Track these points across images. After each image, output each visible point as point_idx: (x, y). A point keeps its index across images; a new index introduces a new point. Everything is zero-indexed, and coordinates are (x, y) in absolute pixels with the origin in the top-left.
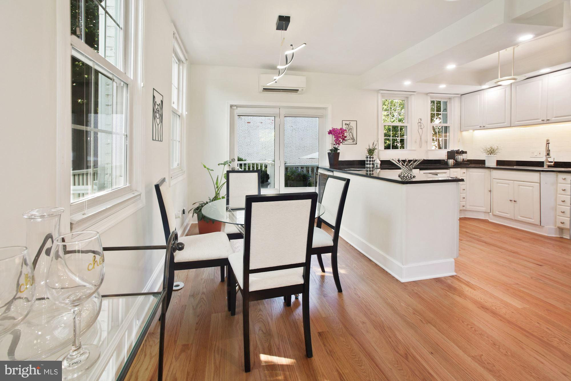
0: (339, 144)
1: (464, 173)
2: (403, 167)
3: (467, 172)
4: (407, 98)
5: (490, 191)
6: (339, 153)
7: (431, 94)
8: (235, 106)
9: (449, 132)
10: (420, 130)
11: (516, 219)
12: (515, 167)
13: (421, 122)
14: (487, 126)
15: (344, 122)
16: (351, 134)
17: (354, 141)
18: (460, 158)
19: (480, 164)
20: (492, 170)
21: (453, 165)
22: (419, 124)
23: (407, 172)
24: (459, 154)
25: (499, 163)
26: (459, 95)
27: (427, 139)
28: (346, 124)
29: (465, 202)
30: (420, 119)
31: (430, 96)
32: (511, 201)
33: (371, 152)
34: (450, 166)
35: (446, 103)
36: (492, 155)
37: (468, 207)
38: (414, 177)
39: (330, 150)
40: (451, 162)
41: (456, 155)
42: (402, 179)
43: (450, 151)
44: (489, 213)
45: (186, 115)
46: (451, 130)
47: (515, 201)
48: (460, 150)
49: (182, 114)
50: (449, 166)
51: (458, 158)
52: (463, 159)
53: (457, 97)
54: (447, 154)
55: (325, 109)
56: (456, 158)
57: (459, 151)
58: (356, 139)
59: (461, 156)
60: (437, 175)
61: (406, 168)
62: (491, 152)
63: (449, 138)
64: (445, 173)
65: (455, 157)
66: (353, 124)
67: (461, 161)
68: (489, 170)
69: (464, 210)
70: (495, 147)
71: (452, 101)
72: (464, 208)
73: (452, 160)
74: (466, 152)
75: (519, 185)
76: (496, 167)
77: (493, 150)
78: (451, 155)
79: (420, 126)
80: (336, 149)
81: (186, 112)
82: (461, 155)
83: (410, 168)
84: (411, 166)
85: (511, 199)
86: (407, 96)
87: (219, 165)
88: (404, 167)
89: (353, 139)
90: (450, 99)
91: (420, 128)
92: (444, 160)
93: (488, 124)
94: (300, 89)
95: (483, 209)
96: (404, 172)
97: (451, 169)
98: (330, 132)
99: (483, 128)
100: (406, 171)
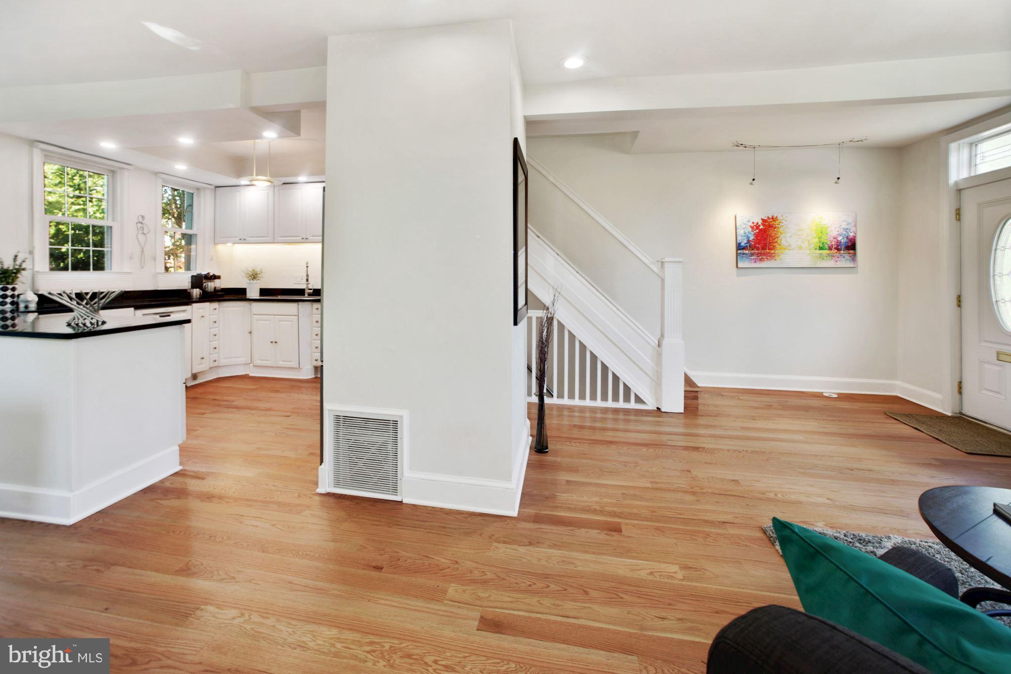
1: (215, 309)
2: (78, 308)
3: (219, 308)
4: (112, 172)
5: (250, 333)
7: (164, 176)
9: (196, 244)
10: (141, 237)
11: (278, 365)
12: (279, 297)
13: (144, 222)
14: (249, 239)
18: (211, 285)
19: (238, 294)
20: (252, 302)
21: (199, 298)
22: (139, 225)
23: (88, 316)
24: (209, 281)
25: (264, 292)
26: (213, 187)
27: (156, 254)
29: (217, 354)
30: (140, 217)
31: (162, 178)
32: (271, 342)
34: (194, 300)
35: (191, 195)
36: (255, 281)
37: (223, 362)
38: (104, 323)
40: (196, 292)
41: (204, 281)
42: (74, 328)
43: (195, 274)
44: (249, 364)
46: (200, 240)
47: (276, 343)
48: (211, 274)
50: (192, 300)
51: (208, 287)
52: (215, 288)
53: (210, 188)
54: (190, 280)
56: (204, 287)
57: (209, 275)
59: (212, 283)
60: (169, 316)
61: (85, 309)
62: (254, 276)
63: (195, 254)
64: (184, 311)
65: (202, 284)
67: (213, 290)
68: (249, 302)
69: (216, 367)
70: (258, 270)
71: (202, 194)
72: (216, 364)
73: (198, 290)
74: (219, 277)
75: (280, 321)
76: (259, 298)
77: (256, 274)
78: (198, 281)
79: (141, 228)
82: (212, 281)
83: (93, 308)
84: (96, 305)
85: (272, 341)
86: (112, 169)
88: (81, 307)
90: (198, 189)
91: (141, 232)
92: (186, 290)
93: (250, 237)
95: (242, 360)
96: (80, 317)
97: (195, 305)
99: (243, 241)
100: (85, 315)
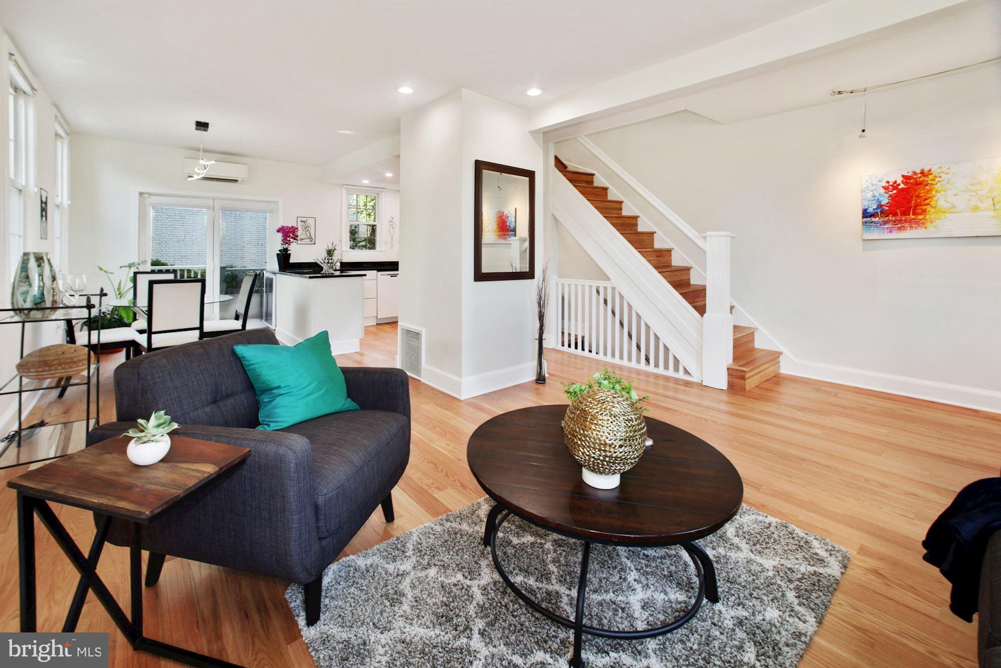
0: (289, 243)
4: (378, 194)
6: (290, 254)
8: (147, 193)
10: (392, 230)
13: (393, 221)
15: (300, 219)
16: (308, 232)
17: (312, 240)
22: (391, 223)
28: (301, 221)
30: (391, 218)
33: (330, 253)
39: (279, 251)
45: (69, 205)
49: (62, 203)
55: (276, 203)
58: (314, 239)
66: (311, 222)
79: (392, 225)
80: (286, 250)
81: (68, 200)
87: (121, 267)
89: (310, 238)
91: (391, 227)
94: (239, 180)
98: (278, 231)
